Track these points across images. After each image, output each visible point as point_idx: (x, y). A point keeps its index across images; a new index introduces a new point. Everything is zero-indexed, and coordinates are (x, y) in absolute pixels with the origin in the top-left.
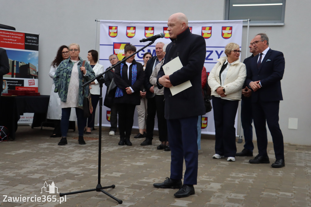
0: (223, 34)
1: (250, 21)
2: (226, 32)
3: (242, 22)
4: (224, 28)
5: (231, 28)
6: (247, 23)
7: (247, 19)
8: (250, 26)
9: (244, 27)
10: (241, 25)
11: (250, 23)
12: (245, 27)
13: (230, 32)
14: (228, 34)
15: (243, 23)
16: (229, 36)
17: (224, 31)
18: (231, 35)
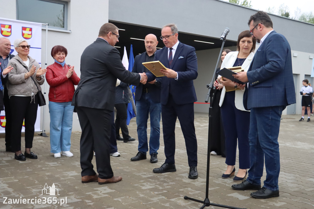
0: (23, 34)
1: (48, 25)
2: (27, 32)
3: (41, 25)
4: (24, 29)
5: (31, 30)
6: (46, 27)
7: (46, 23)
8: (48, 30)
9: (42, 30)
10: (41, 28)
11: (48, 27)
12: (44, 30)
13: (30, 33)
14: (28, 34)
15: (42, 27)
16: (29, 36)
17: (24, 32)
18: (31, 36)
